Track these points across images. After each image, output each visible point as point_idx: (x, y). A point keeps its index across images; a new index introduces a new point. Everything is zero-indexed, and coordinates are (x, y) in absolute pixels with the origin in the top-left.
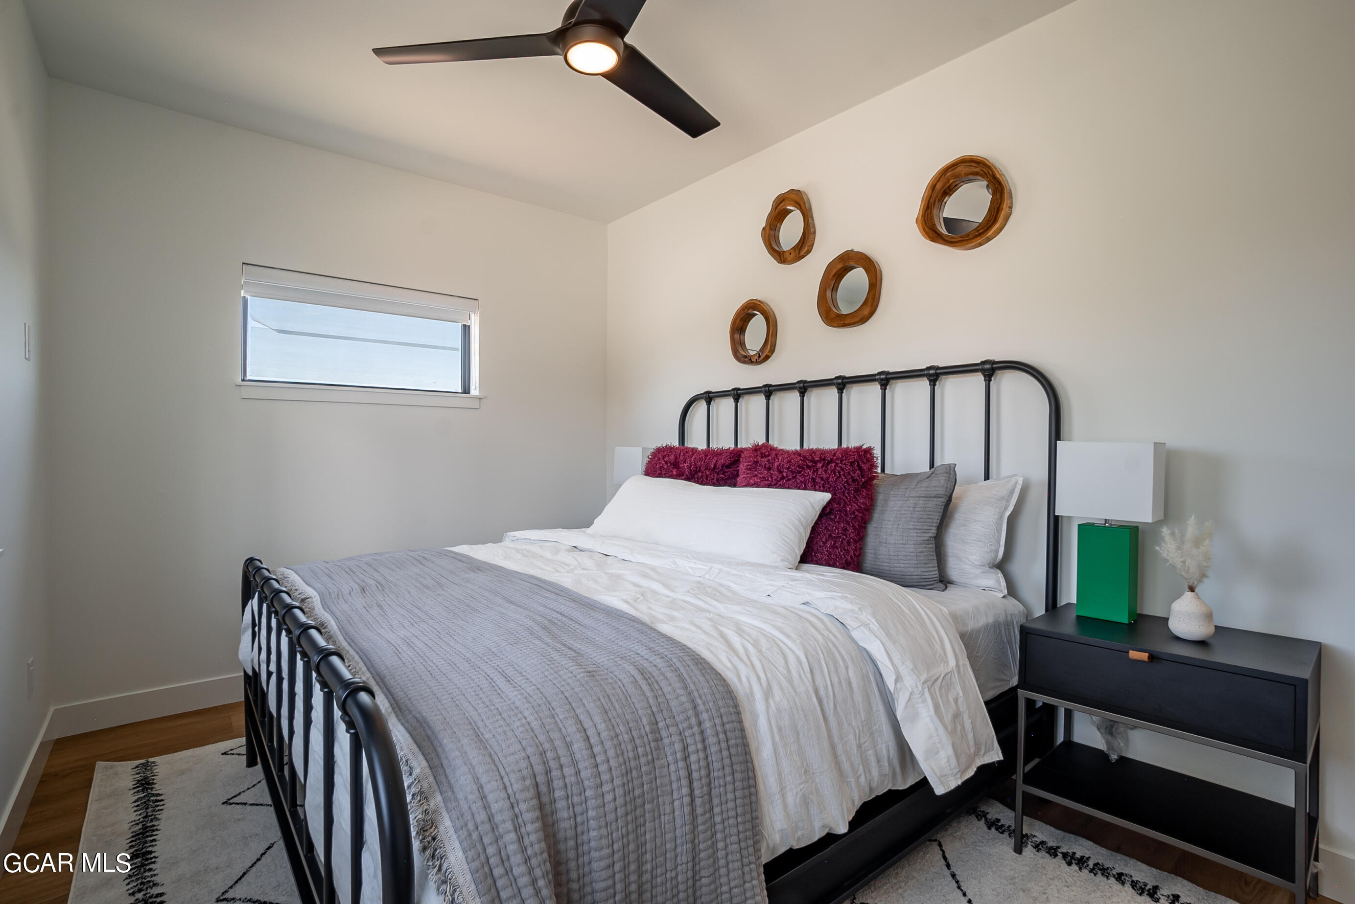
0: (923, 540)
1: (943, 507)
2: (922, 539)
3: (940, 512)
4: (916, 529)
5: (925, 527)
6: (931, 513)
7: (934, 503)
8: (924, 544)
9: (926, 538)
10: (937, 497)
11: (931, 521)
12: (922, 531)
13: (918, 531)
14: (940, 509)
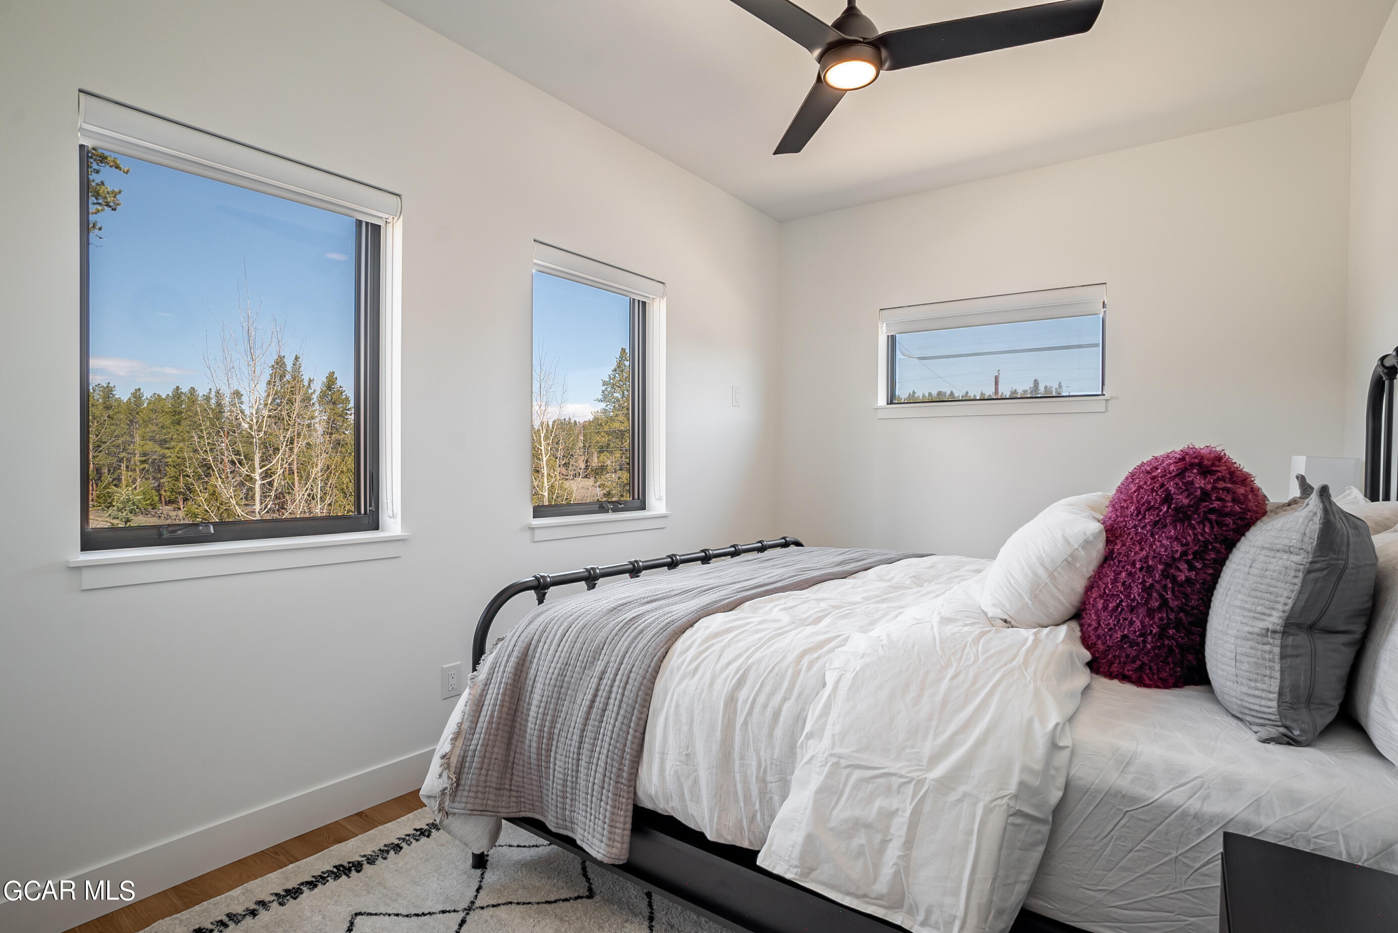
0: (1251, 633)
1: (1301, 575)
2: (1247, 629)
3: (1295, 584)
4: (1245, 609)
5: (1259, 609)
6: (1273, 582)
7: (1280, 562)
8: (1252, 640)
9: (1256, 630)
10: (1289, 551)
11: (1272, 597)
12: (1252, 614)
13: (1246, 613)
14: (1295, 577)
